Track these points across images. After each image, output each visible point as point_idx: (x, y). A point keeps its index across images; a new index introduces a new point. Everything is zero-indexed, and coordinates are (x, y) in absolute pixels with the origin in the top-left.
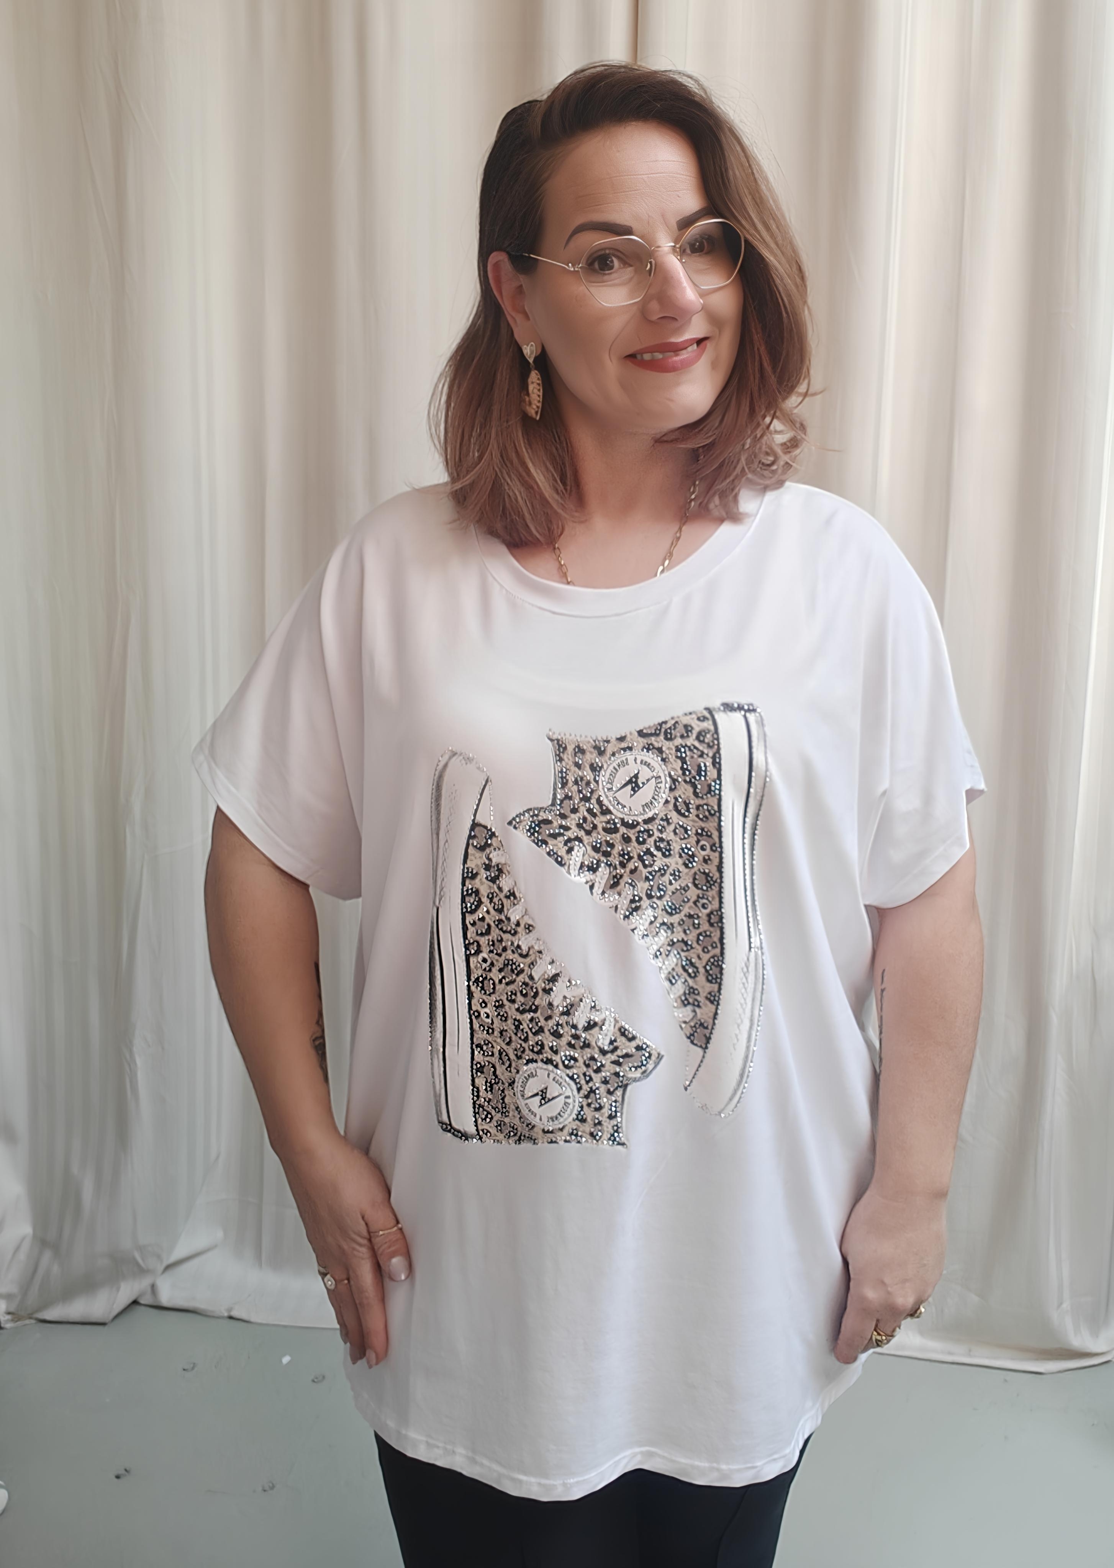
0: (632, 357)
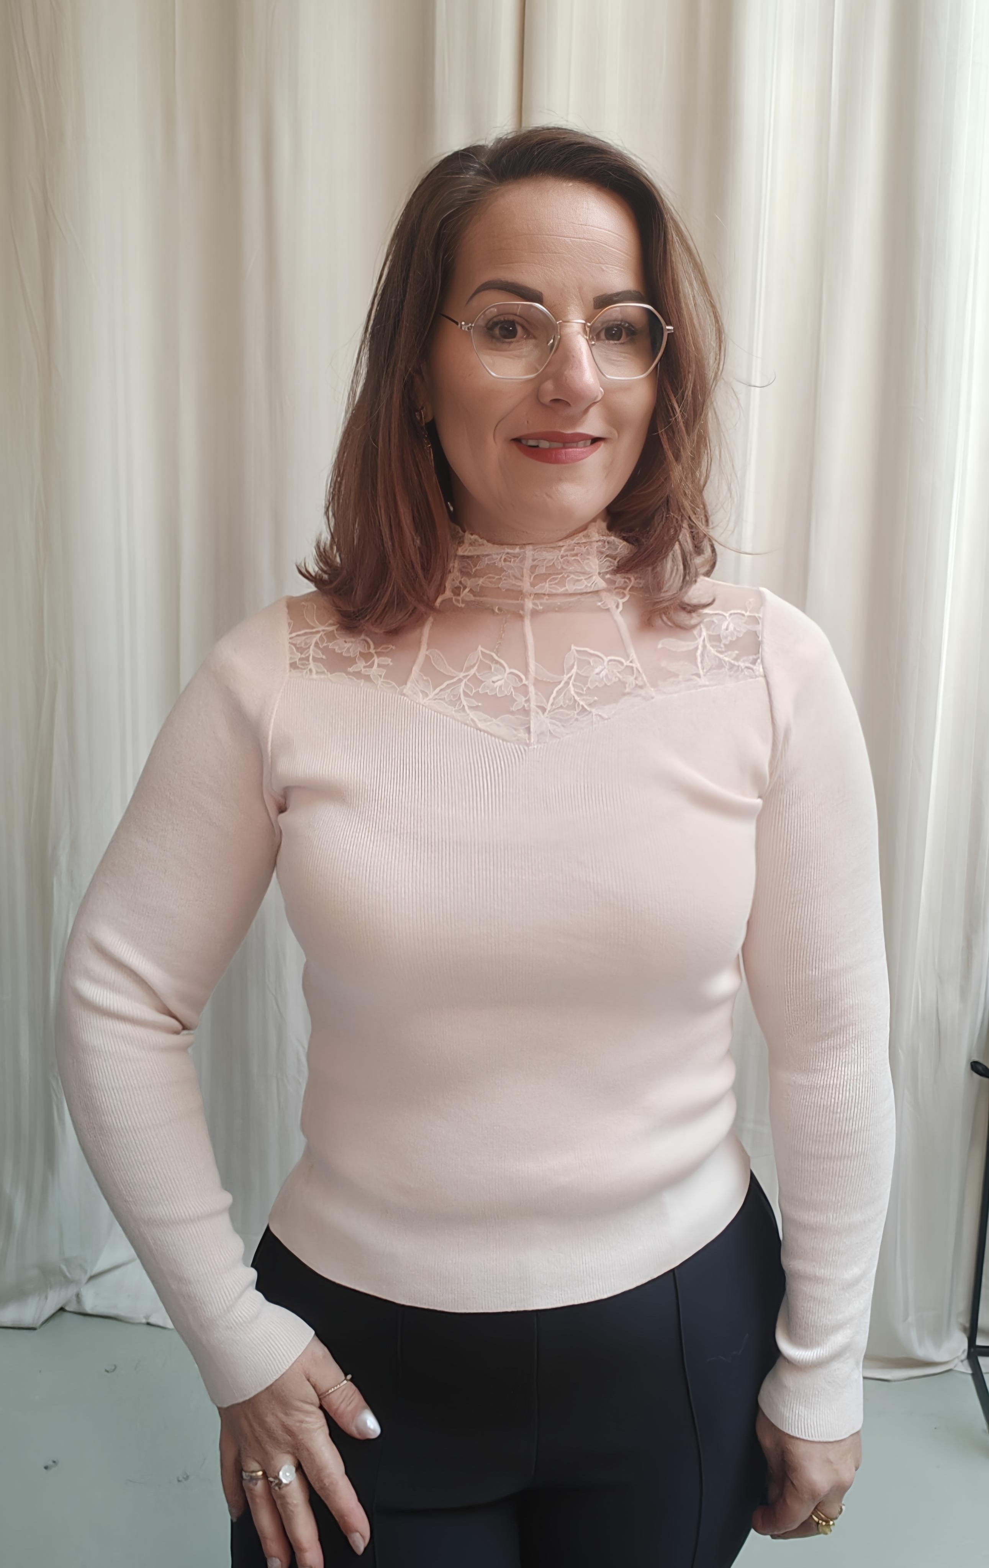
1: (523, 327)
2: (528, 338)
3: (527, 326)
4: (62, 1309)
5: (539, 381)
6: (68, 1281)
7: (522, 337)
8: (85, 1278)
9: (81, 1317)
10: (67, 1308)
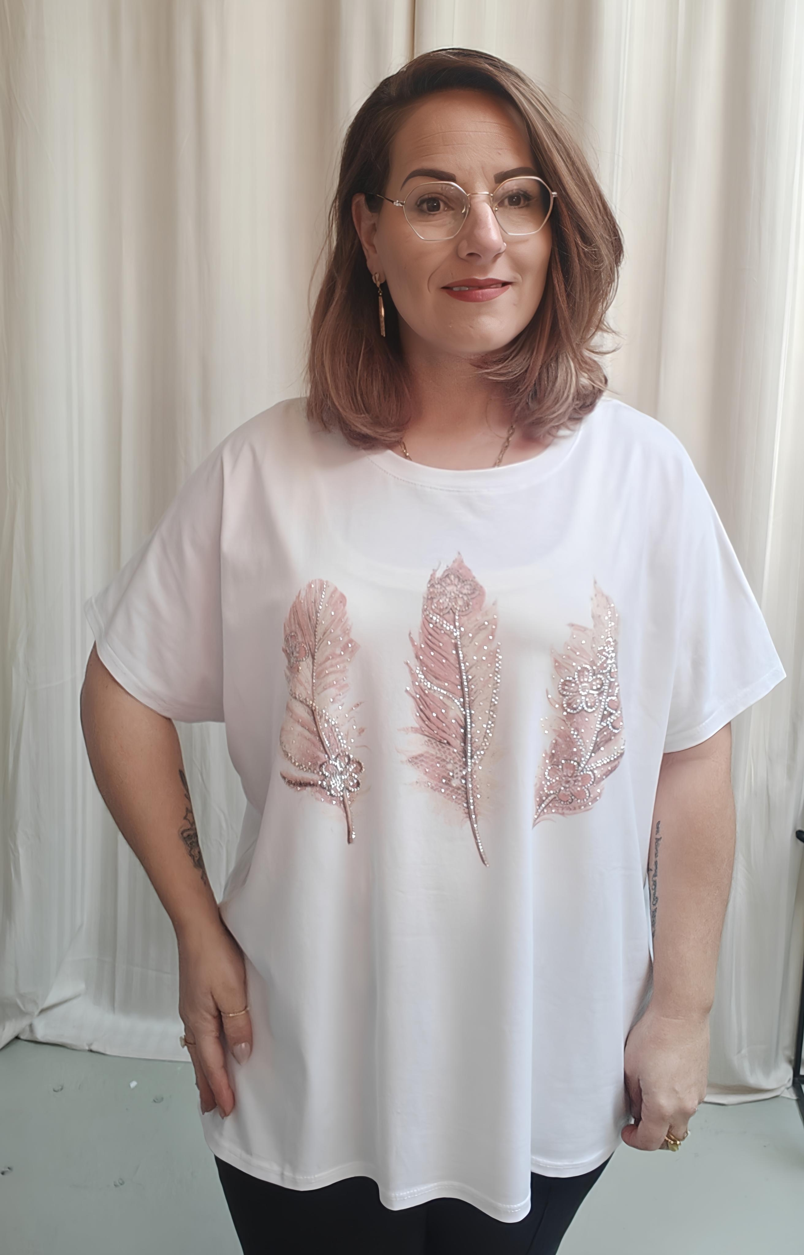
0: (447, 288)
2: (447, 210)
3: (448, 201)
4: (17, 1038)
5: (457, 241)
6: (23, 1014)
8: (37, 1013)
9: (32, 1045)
10: (22, 1037)
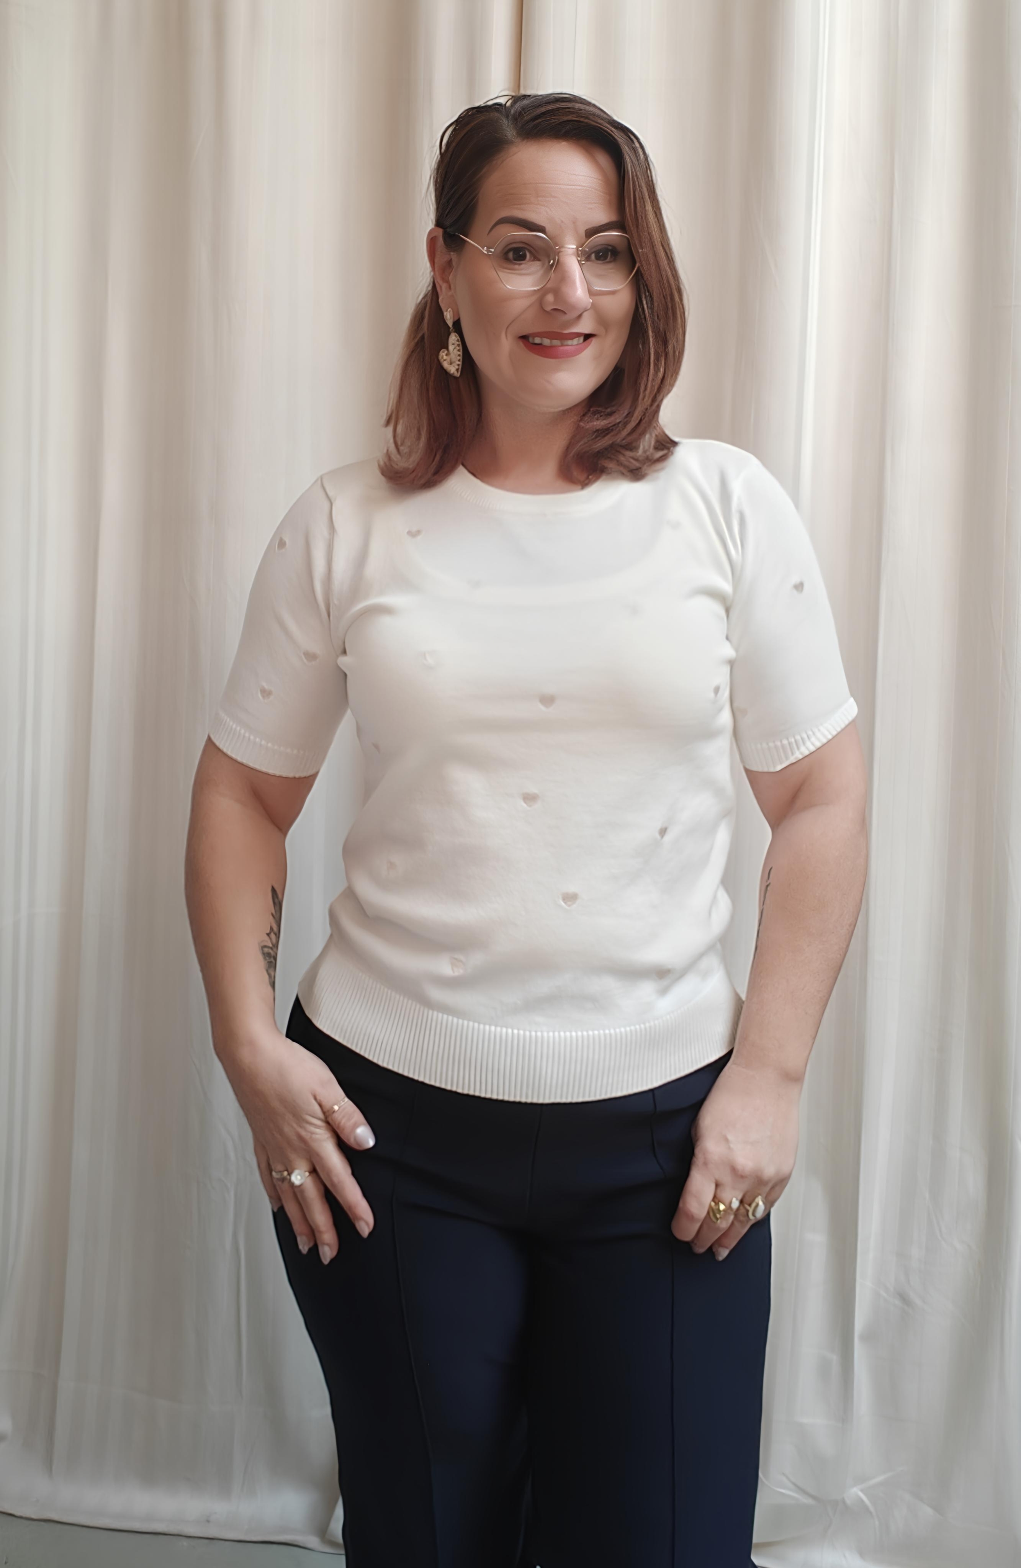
0: (524, 338)
1: (530, 252)
2: (534, 260)
3: (534, 252)
5: (542, 293)
7: (530, 260)
